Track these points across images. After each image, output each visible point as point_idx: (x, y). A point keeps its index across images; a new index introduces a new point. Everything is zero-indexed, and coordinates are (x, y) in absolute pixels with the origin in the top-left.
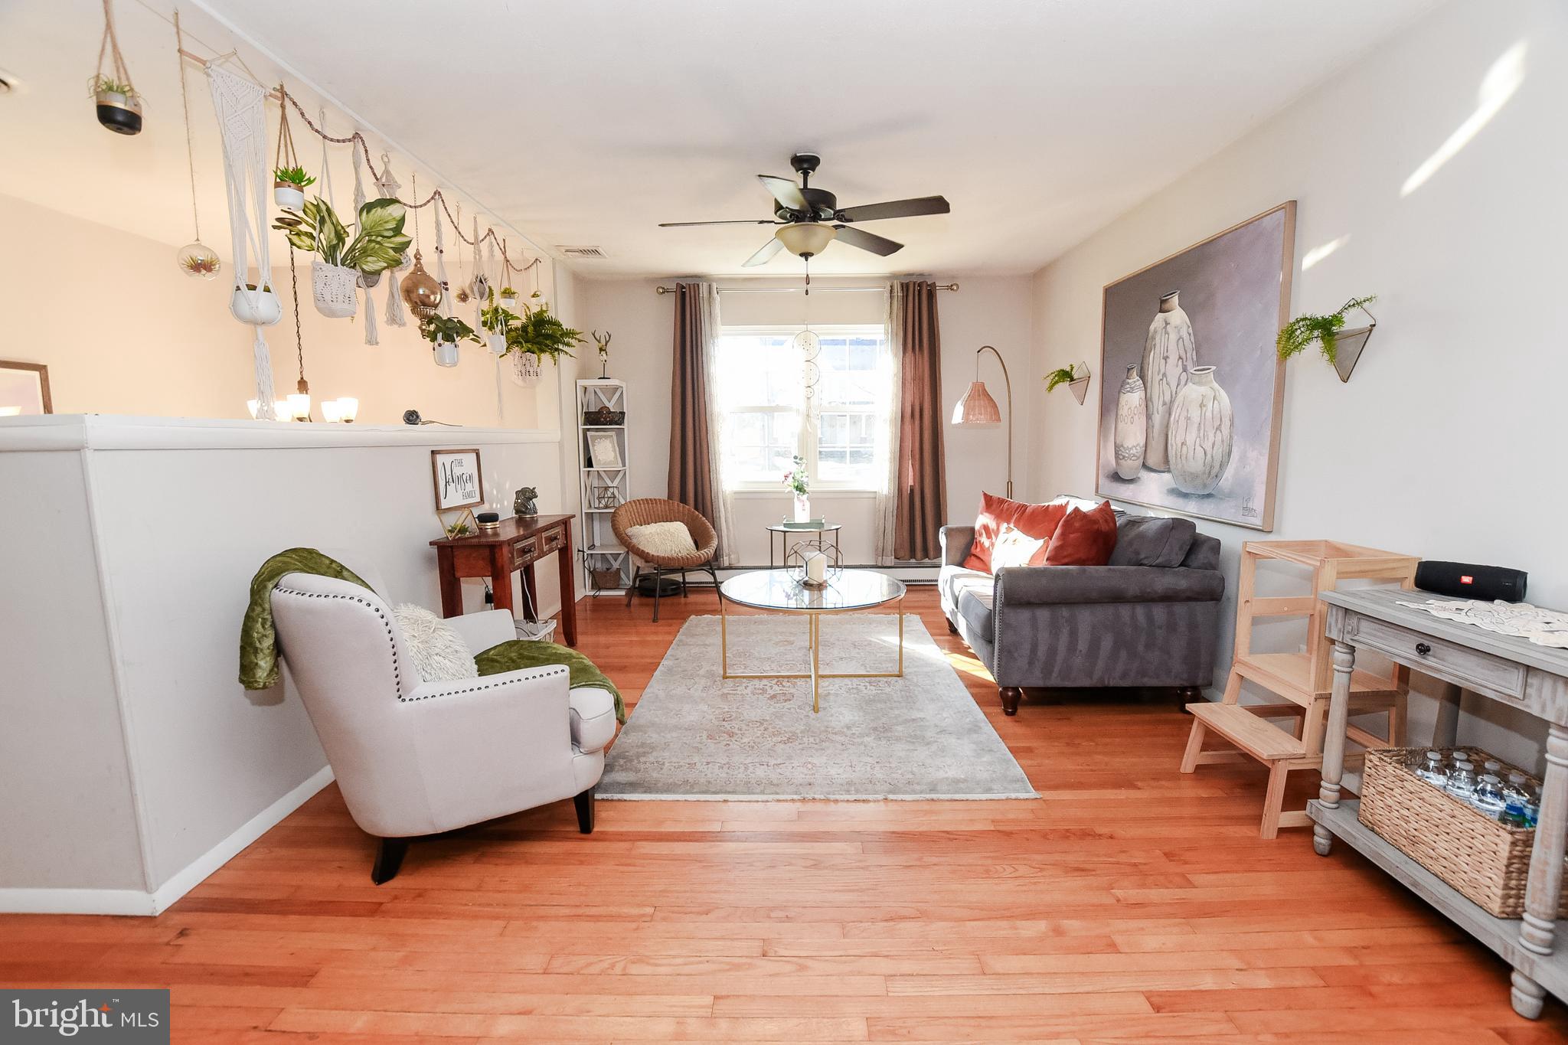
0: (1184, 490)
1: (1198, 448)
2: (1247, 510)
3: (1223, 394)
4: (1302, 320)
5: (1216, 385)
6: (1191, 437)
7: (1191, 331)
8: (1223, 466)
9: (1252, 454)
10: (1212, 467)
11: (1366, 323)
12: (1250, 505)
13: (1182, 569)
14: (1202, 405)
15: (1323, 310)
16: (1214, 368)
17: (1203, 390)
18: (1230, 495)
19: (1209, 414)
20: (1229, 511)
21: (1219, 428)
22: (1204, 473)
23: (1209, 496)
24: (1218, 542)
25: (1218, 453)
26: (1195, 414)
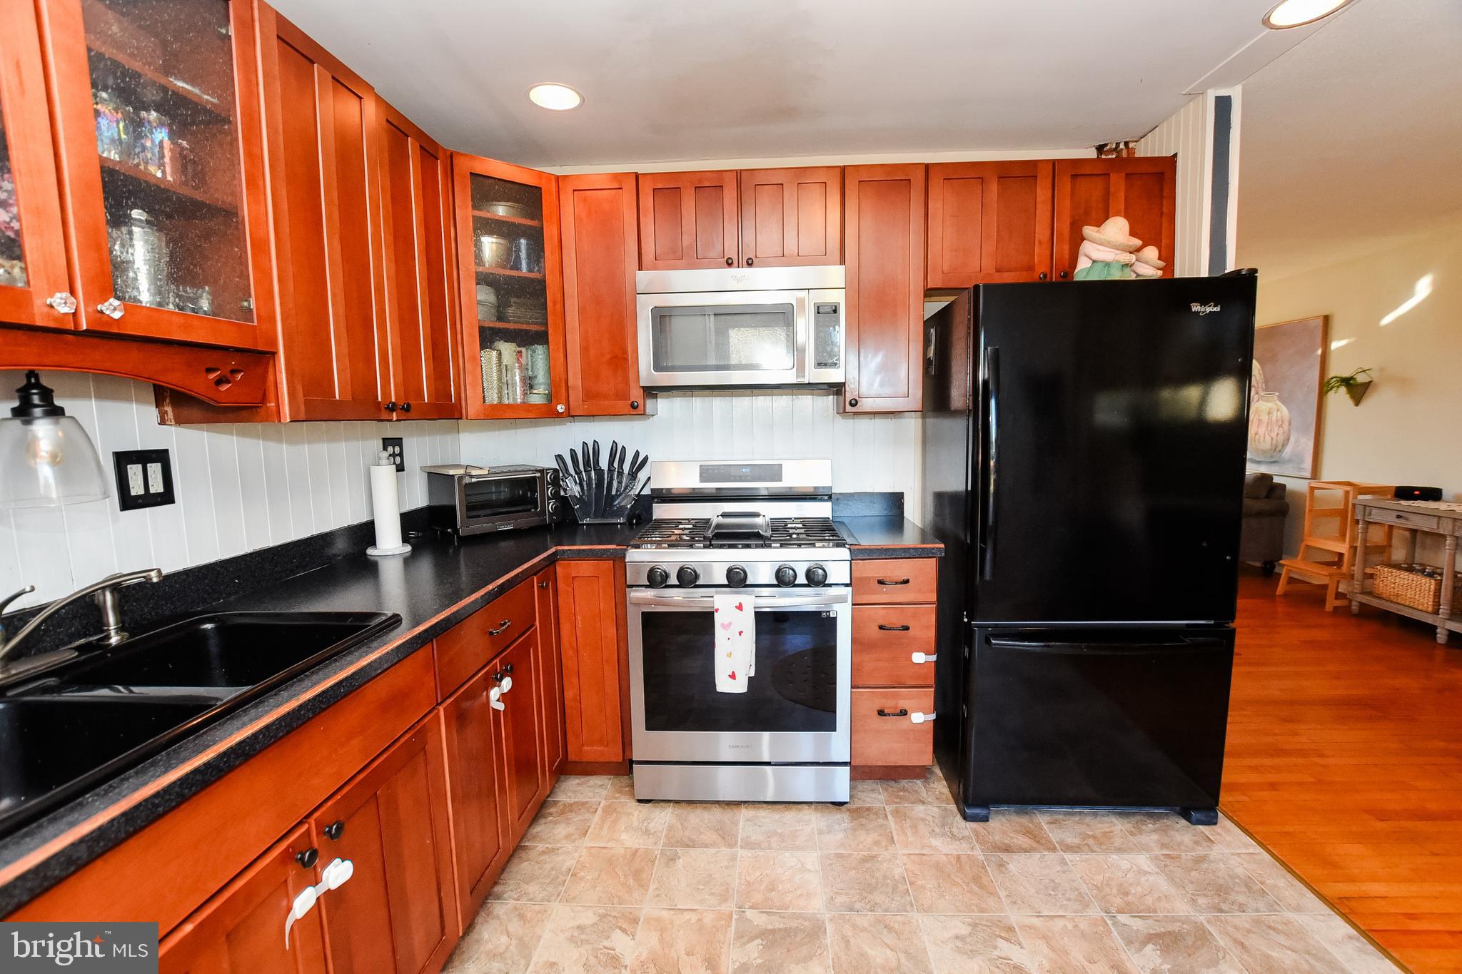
0: (1257, 459)
1: (1267, 436)
2: (1300, 469)
3: (1284, 409)
4: (1335, 377)
5: (1279, 403)
6: (1262, 430)
7: (1261, 371)
8: (1284, 445)
9: (1303, 440)
10: (1276, 446)
11: (1367, 380)
12: (1302, 466)
13: (1266, 500)
14: (1269, 413)
15: (1346, 374)
16: (1277, 394)
17: (1270, 405)
18: (1290, 461)
19: (1274, 418)
20: (1288, 470)
21: (1281, 426)
22: (1271, 449)
23: (1274, 462)
24: (1285, 486)
25: (1281, 438)
26: (1265, 418)
